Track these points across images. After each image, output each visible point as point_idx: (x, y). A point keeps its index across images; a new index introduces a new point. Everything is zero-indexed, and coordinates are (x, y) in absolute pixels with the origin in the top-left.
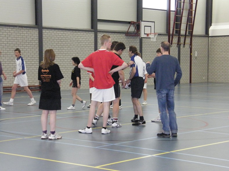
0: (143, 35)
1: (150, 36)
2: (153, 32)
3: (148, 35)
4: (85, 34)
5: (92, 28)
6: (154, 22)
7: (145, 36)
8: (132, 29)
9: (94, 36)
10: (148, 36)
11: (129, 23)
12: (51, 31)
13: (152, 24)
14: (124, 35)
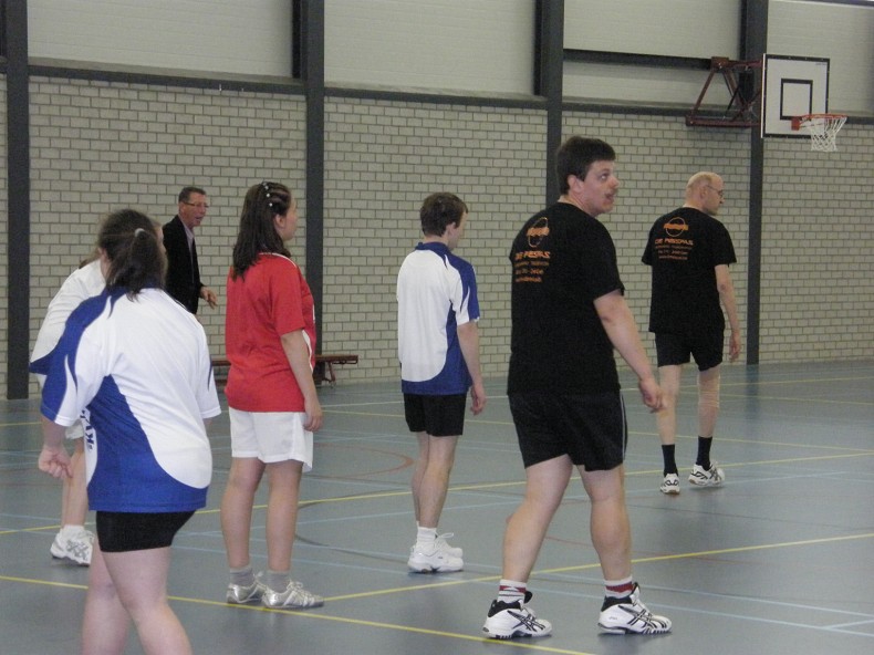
0: (773, 124)
1: (805, 128)
2: (819, 108)
3: (796, 121)
4: (507, 117)
5: (537, 90)
6: (827, 60)
7: (786, 127)
8: (719, 94)
9: (544, 129)
10: (796, 127)
11: (706, 65)
12: (361, 107)
13: (815, 72)
14: (678, 125)
